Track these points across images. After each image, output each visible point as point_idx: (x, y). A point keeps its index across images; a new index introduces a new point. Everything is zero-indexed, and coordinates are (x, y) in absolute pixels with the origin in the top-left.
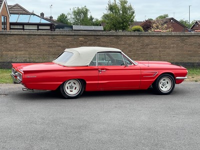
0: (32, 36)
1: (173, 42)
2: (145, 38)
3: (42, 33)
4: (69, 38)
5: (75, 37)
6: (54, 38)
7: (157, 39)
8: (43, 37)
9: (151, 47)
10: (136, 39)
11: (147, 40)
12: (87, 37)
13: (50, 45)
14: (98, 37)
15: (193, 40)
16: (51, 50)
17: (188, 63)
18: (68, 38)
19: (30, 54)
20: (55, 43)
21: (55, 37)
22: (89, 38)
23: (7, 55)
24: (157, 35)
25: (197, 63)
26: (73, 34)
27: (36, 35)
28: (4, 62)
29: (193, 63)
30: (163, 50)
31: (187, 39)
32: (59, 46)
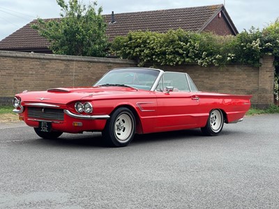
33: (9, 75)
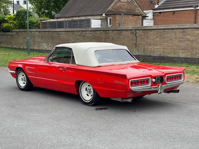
0: (166, 30)
3: (174, 27)
6: (184, 32)
8: (175, 30)
13: (181, 39)
16: (181, 44)
18: (197, 32)
19: (164, 49)
20: (185, 37)
21: (185, 30)
23: (148, 48)
27: (169, 29)
28: (145, 56)
32: (188, 40)
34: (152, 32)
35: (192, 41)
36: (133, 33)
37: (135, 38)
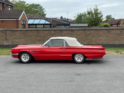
1: (103, 33)
2: (87, 31)
4: (46, 32)
5: (49, 31)
6: (38, 32)
7: (94, 31)
8: (33, 31)
9: (91, 35)
10: (82, 31)
11: (88, 32)
12: (56, 31)
14: (61, 31)
15: (114, 31)
16: (37, 38)
17: (112, 44)
19: (26, 41)
20: (39, 34)
22: (57, 31)
24: (94, 29)
25: (118, 44)
26: (48, 29)
29: (115, 45)
30: (97, 37)
31: (111, 31)
32: (41, 36)
33: (93, 36)
34: (18, 32)
35: (43, 37)
36: (3, 32)
37: (5, 35)
